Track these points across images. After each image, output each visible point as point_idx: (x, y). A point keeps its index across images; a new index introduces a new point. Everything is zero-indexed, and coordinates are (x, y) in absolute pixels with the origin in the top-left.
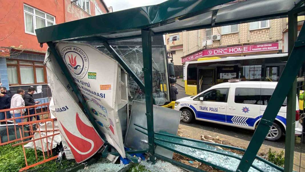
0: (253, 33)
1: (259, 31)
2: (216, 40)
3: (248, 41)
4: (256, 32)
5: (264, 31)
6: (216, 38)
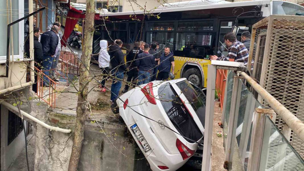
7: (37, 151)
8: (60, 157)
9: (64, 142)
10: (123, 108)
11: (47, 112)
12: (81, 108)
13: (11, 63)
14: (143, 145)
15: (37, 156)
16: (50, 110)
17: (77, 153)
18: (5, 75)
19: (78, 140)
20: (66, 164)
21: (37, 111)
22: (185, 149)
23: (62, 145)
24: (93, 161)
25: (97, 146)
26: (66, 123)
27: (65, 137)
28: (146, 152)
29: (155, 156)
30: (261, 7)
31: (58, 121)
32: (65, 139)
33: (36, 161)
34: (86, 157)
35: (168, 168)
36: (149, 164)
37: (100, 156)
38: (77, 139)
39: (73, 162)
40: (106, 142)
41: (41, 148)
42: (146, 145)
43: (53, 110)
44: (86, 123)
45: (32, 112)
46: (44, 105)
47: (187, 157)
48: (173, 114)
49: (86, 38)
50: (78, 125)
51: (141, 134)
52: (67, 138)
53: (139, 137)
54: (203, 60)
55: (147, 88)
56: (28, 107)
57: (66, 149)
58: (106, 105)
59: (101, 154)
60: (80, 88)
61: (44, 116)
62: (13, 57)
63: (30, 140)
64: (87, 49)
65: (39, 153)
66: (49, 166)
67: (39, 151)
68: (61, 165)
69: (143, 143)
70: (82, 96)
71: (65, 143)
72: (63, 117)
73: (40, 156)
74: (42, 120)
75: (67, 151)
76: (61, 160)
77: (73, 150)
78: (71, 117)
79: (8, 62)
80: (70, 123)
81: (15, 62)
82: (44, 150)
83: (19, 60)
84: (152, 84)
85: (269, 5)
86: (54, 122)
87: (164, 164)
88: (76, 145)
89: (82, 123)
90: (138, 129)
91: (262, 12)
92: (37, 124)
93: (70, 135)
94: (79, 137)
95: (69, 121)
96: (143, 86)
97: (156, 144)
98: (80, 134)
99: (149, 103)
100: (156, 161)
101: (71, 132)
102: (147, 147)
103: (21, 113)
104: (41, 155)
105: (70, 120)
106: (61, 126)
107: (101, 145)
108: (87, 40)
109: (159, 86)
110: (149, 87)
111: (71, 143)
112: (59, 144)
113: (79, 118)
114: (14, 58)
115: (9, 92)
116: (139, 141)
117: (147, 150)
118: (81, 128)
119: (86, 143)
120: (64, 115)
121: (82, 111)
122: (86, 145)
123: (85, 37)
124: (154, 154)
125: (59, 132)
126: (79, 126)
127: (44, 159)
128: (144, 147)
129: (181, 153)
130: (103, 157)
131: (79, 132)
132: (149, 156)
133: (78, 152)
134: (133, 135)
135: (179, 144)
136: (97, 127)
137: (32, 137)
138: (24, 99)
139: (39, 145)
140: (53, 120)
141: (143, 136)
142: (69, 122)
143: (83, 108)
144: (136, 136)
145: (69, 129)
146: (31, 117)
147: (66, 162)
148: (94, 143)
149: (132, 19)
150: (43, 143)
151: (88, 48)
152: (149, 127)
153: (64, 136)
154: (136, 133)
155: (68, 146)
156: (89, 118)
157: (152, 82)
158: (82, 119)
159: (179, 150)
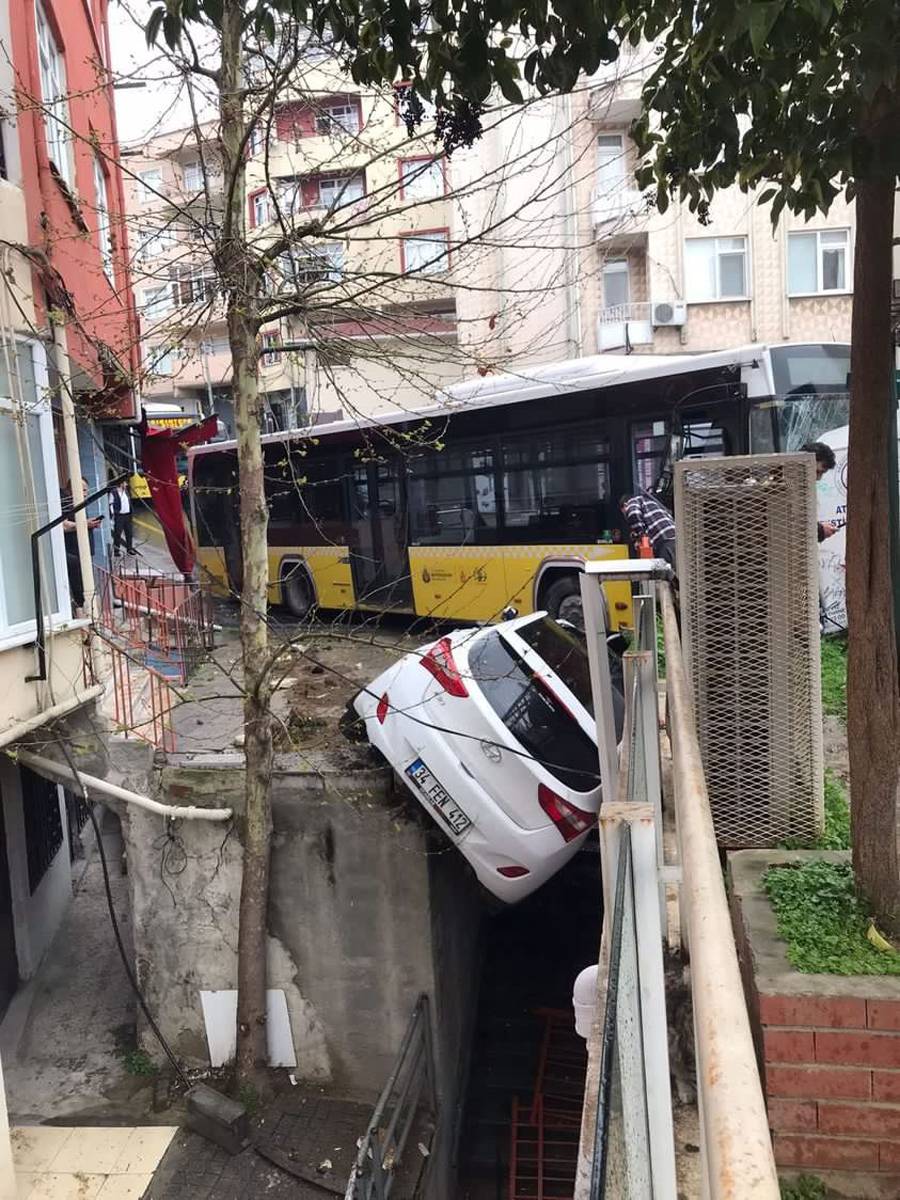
0: (798, 309)
1: (818, 302)
2: (670, 323)
3: (786, 338)
4: (808, 304)
5: (834, 302)
6: (670, 314)
7: (137, 889)
8: (207, 895)
9: (214, 850)
10: (377, 719)
11: (155, 769)
12: (257, 738)
13: (49, 638)
14: (448, 816)
15: (140, 904)
16: (160, 762)
17: (261, 874)
18: (38, 674)
19: (258, 833)
20: (229, 913)
21: (124, 769)
22: (566, 811)
23: (209, 858)
24: (307, 893)
25: (315, 845)
26: (212, 791)
27: (217, 835)
28: (458, 834)
29: (484, 842)
30: (738, 369)
31: (191, 789)
32: (217, 838)
33: (138, 920)
34: (284, 883)
35: (527, 871)
36: (472, 868)
37: (328, 874)
38: (256, 830)
39: (252, 900)
40: (339, 828)
41: (149, 878)
42: (456, 815)
43: (170, 761)
44: (275, 783)
45: (110, 774)
46: (142, 747)
47: (577, 833)
48: (521, 721)
49: (250, 539)
50: (253, 789)
51: (439, 785)
52: (221, 836)
53: (433, 794)
54: (594, 546)
55: (435, 653)
56: (96, 762)
57: (223, 869)
58: (318, 724)
59: (330, 868)
60: (248, 683)
61: (146, 782)
62: (50, 619)
63: (82, 879)
64: (255, 570)
65: (145, 894)
66: (179, 927)
67: (144, 887)
68: (214, 920)
69: (447, 809)
70: (257, 705)
71: (218, 852)
72: (204, 774)
73: (149, 903)
74: (142, 792)
75: (226, 875)
76: (211, 903)
77: (245, 866)
78: (229, 770)
79: (41, 638)
80: (226, 791)
81: (58, 635)
82: (158, 881)
83: (65, 626)
84: (448, 641)
85: (762, 360)
86: (178, 794)
87: (513, 860)
88: (256, 849)
89: (264, 781)
90: (427, 773)
91: (746, 385)
92: (129, 808)
93: (231, 826)
94: (259, 824)
95: (220, 784)
96: (426, 649)
97: (483, 807)
98: (262, 814)
99: (446, 696)
100: (491, 855)
101: (232, 817)
102: (461, 821)
103: (82, 781)
104: (150, 899)
105: (223, 782)
106: (200, 802)
107: (324, 841)
108: (253, 545)
109: (469, 645)
110: (440, 651)
111: (235, 848)
112: (201, 857)
113: (252, 770)
114: (54, 622)
115: (52, 720)
116: (435, 807)
117: (462, 827)
118: (264, 798)
119: (281, 840)
120: (205, 768)
121: (259, 748)
122: (282, 847)
123: (246, 538)
124: (482, 835)
125: (197, 821)
126: (258, 792)
127: (163, 908)
128: (452, 820)
129: (556, 823)
130: (336, 875)
131: (259, 809)
132: (469, 844)
133: (263, 868)
134: (416, 792)
135: (546, 797)
136: (308, 789)
137: (86, 868)
138: (81, 738)
139: (141, 870)
140: (173, 787)
141: (443, 791)
142: (222, 787)
143: (263, 737)
144: (424, 793)
145: (224, 806)
146: (110, 786)
147: (227, 908)
148: (306, 838)
149: (363, 459)
150: (152, 861)
151: (259, 568)
152: (456, 763)
153: (211, 831)
154: (423, 785)
155: (228, 861)
156: (280, 768)
157: (448, 636)
158: (263, 769)
159: (549, 814)
